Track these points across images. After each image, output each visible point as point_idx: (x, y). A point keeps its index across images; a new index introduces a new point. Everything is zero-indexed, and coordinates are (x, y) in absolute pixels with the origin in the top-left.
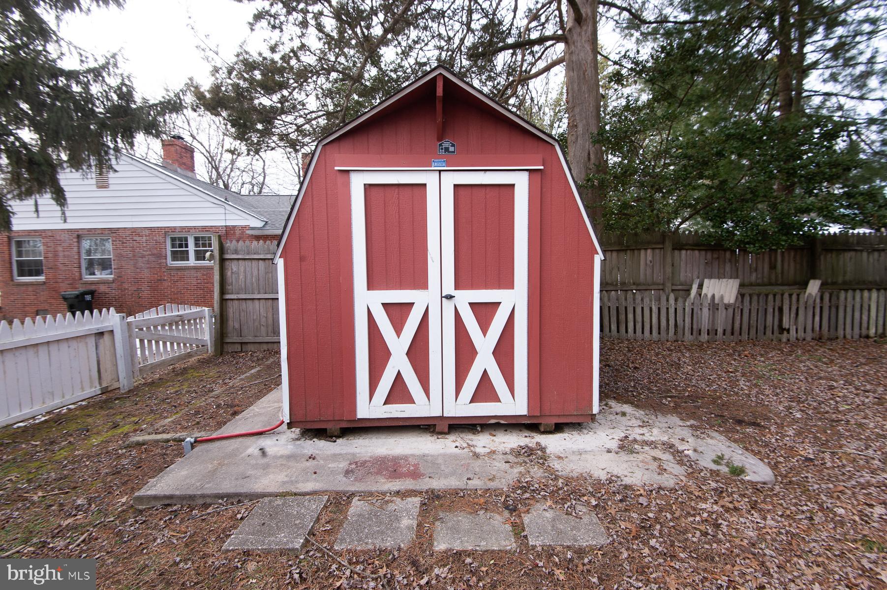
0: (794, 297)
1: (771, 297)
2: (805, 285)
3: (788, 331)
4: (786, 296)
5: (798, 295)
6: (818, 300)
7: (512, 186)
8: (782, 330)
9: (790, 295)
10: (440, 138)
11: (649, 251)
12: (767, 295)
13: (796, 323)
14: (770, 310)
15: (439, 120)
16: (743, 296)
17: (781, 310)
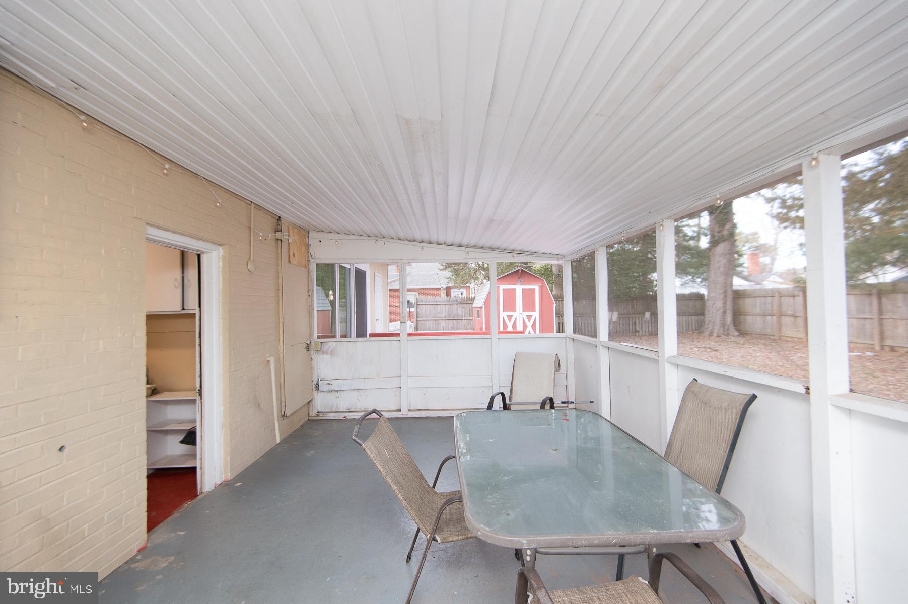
0: (640, 318)
1: (631, 318)
2: (644, 314)
3: (639, 332)
4: (637, 318)
5: (642, 318)
6: (650, 319)
7: (535, 289)
8: (636, 331)
9: (639, 318)
10: (519, 279)
11: (584, 301)
12: (629, 318)
13: (642, 329)
14: (631, 324)
15: (519, 276)
16: (620, 318)
17: (635, 323)
